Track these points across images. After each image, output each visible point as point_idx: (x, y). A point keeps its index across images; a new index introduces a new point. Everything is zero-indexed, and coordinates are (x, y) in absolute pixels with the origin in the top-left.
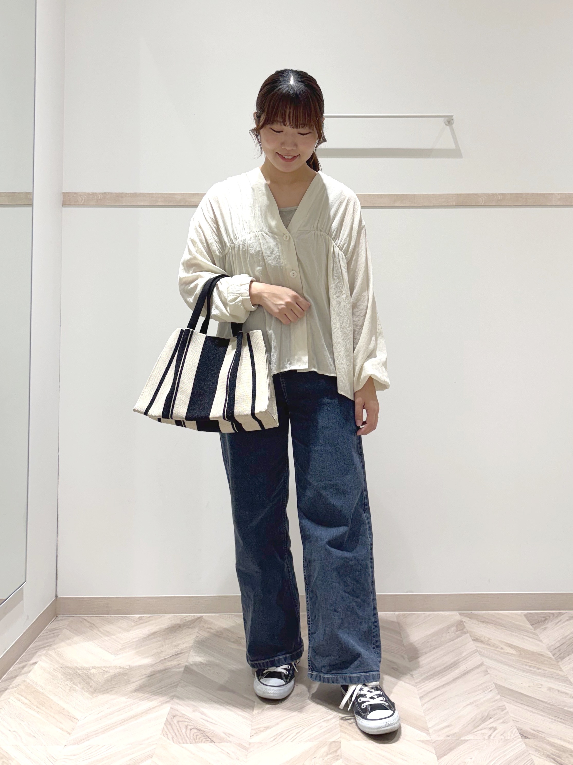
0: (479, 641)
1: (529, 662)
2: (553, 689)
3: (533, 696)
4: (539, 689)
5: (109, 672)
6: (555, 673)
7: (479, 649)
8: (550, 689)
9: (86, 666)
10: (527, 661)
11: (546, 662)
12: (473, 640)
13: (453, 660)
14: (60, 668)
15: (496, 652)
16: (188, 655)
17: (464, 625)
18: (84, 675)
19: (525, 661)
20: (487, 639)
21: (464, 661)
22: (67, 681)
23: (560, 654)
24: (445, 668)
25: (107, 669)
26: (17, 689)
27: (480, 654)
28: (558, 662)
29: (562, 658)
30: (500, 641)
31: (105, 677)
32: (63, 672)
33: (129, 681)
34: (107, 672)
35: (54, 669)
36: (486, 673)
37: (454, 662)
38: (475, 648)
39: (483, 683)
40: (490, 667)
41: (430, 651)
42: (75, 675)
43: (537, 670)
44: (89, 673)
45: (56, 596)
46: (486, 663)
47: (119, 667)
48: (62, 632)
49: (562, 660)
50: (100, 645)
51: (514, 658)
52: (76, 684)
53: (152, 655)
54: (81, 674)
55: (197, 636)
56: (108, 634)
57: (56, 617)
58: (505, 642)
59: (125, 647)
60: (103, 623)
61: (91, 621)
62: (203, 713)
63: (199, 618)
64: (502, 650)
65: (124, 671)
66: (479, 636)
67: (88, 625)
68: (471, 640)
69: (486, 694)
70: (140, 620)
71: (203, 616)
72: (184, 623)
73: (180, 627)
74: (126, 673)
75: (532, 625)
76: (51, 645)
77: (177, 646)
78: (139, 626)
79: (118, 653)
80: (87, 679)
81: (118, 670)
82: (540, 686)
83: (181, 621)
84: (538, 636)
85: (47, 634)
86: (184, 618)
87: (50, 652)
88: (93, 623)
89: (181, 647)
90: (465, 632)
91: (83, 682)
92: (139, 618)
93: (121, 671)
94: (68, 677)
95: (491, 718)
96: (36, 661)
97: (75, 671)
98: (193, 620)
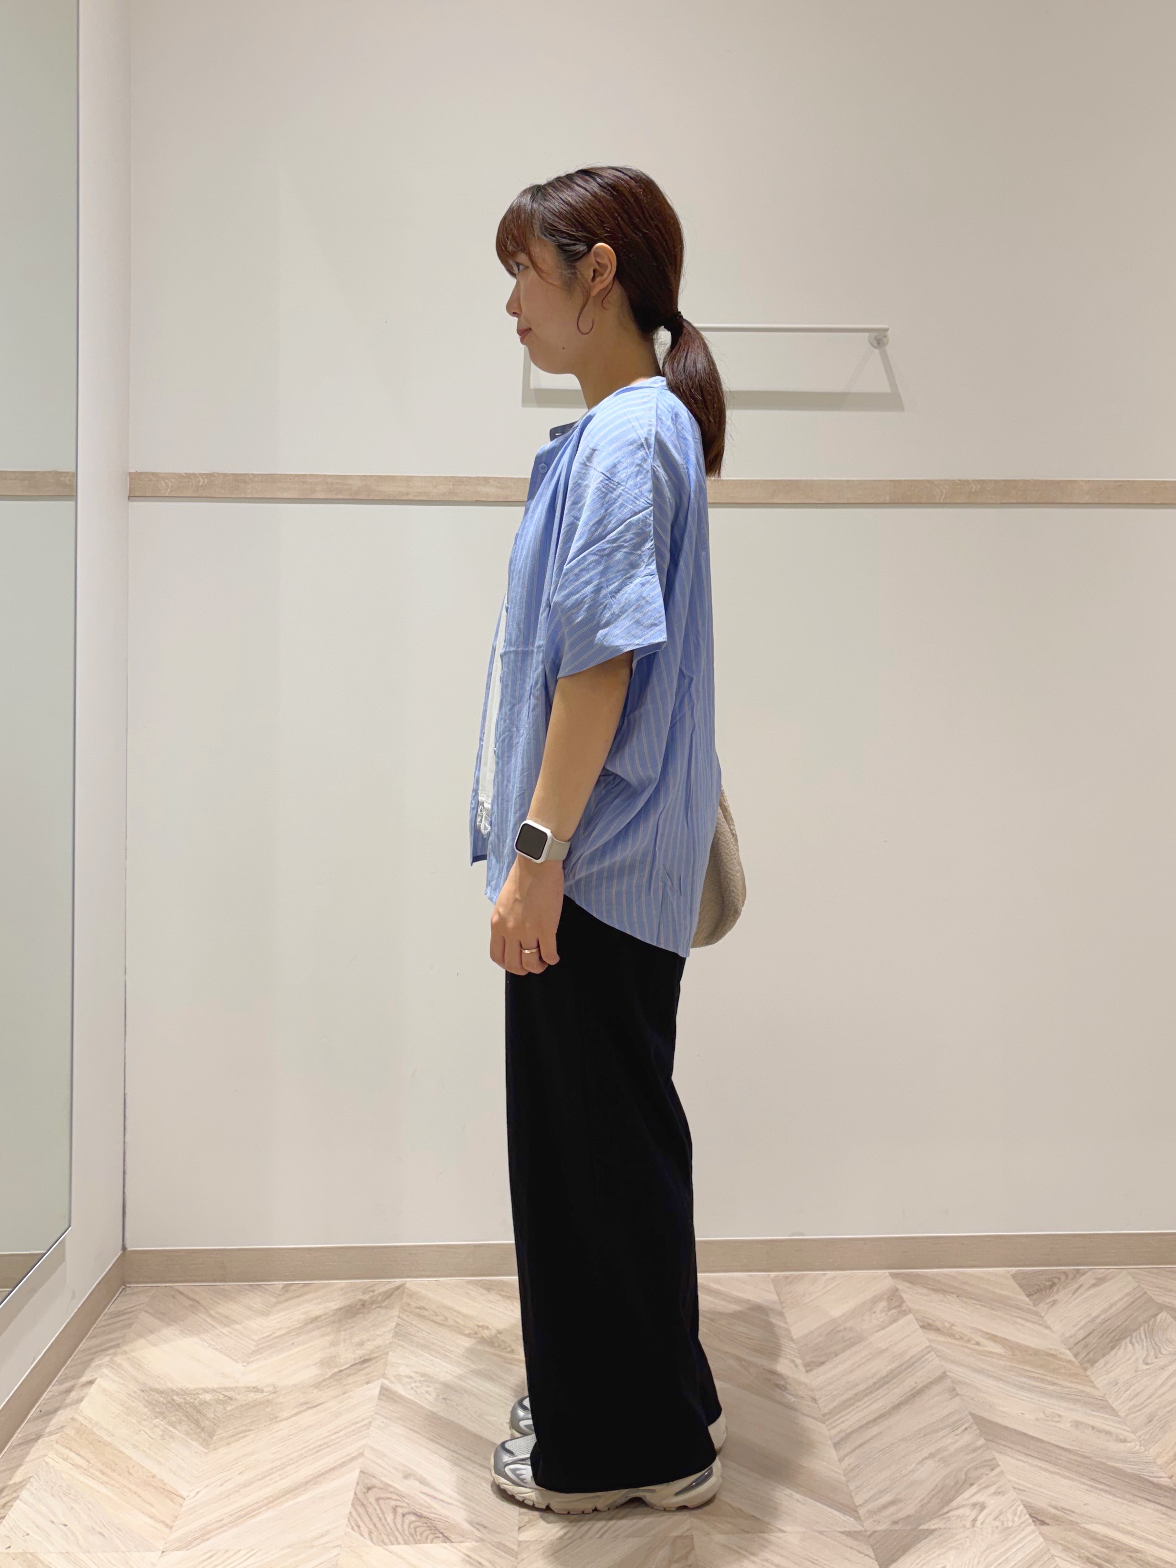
0: (934, 1330)
2: (1081, 1423)
3: (1044, 1439)
4: (1054, 1424)
5: (236, 1399)
6: (1083, 1392)
7: (934, 1345)
8: (1077, 1424)
9: (191, 1387)
10: (1029, 1369)
11: (1063, 1371)
12: (922, 1327)
13: (889, 1368)
14: (139, 1392)
15: (968, 1351)
16: (386, 1364)
17: (901, 1298)
18: (188, 1406)
19: (1023, 1369)
20: (947, 1325)
21: (909, 1370)
22: (157, 1418)
23: (1088, 1353)
24: (875, 1383)
25: (232, 1393)
26: (61, 1435)
27: (938, 1356)
28: (1085, 1369)
29: (1093, 1362)
30: (973, 1328)
31: (229, 1408)
32: (147, 1401)
33: (276, 1417)
34: (231, 1399)
35: (129, 1395)
36: (953, 1392)
37: (892, 1371)
38: (928, 1344)
39: (951, 1414)
40: (960, 1382)
41: (844, 1350)
42: (170, 1405)
43: (1047, 1387)
44: (196, 1402)
45: (124, 1248)
46: (950, 1372)
47: (254, 1388)
48: (137, 1318)
49: (1092, 1365)
50: (213, 1343)
51: (1002, 1363)
52: (172, 1424)
53: (316, 1364)
54: (181, 1402)
55: (398, 1324)
56: (227, 1321)
57: (124, 1289)
58: (981, 1331)
59: (262, 1348)
60: (216, 1300)
61: (192, 1295)
62: (423, 1482)
63: (398, 1288)
64: (977, 1347)
65: (265, 1396)
66: (932, 1320)
67: (188, 1303)
68: (918, 1327)
69: (957, 1435)
70: (287, 1291)
71: (405, 1283)
72: (372, 1297)
73: (363, 1305)
74: (268, 1401)
75: (1028, 1296)
76: (118, 1346)
77: (361, 1344)
78: (286, 1304)
79: (250, 1360)
80: (195, 1414)
81: (252, 1394)
82: (1058, 1419)
83: (364, 1293)
84: (1042, 1317)
85: (110, 1321)
86: (370, 1287)
87: (118, 1359)
88: (197, 1299)
89: (370, 1346)
90: (905, 1311)
91: (186, 1419)
92: (283, 1288)
93: (259, 1396)
94: (157, 1410)
95: (972, 1485)
96: (93, 1378)
97: (169, 1398)
98: (387, 1291)
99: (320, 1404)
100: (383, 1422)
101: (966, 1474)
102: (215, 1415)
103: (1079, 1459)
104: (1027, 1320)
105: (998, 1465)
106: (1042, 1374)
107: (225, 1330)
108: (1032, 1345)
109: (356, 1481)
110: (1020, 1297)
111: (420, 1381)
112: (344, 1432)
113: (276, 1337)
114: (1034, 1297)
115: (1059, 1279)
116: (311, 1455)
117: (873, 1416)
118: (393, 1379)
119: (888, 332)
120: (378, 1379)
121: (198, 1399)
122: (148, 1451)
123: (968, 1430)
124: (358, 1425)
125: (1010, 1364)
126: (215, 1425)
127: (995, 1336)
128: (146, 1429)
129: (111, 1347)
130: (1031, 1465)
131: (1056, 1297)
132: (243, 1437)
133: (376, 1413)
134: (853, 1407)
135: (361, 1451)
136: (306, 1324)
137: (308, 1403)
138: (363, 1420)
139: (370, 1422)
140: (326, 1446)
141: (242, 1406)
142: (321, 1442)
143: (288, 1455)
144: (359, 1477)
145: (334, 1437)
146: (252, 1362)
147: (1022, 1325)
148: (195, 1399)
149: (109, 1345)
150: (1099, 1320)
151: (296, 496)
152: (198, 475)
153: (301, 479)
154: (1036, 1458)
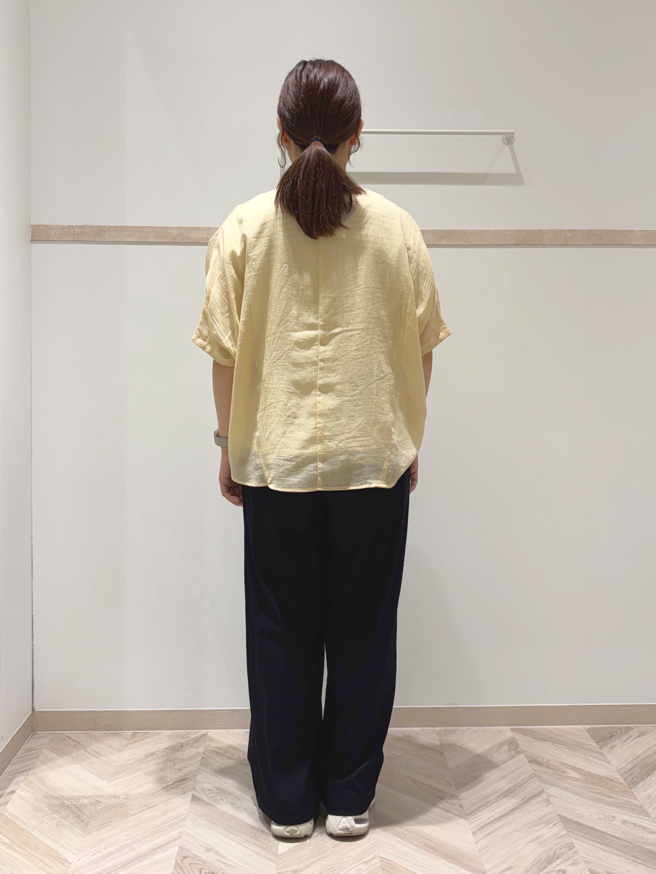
0: (537, 763)
1: (598, 788)
2: (627, 821)
3: (604, 831)
4: (609, 822)
5: (103, 803)
6: (629, 802)
7: (536, 773)
8: (624, 822)
9: (76, 794)
10: (595, 788)
11: (616, 789)
12: (530, 762)
13: (509, 786)
14: (43, 798)
15: (558, 777)
16: (195, 781)
17: (517, 743)
18: (73, 807)
19: (591, 788)
20: (545, 761)
21: (521, 788)
22: (54, 814)
23: (633, 778)
24: (498, 796)
25: (100, 798)
27: (539, 779)
28: (631, 788)
29: (636, 784)
30: (561, 762)
31: (98, 808)
32: (48, 803)
33: (127, 814)
34: (100, 802)
35: (37, 799)
36: (548, 802)
37: (509, 789)
38: (533, 772)
39: (546, 815)
40: (552, 795)
42: (62, 806)
43: (607, 799)
45: (33, 710)
46: (547, 789)
47: (114, 796)
48: (42, 752)
49: (635, 786)
50: (88, 768)
51: (578, 784)
52: (64, 818)
53: (153, 781)
54: (69, 805)
55: (203, 758)
56: (97, 754)
57: (33, 734)
58: (567, 764)
59: (119, 771)
60: (90, 741)
61: (75, 739)
62: (217, 853)
63: (204, 735)
64: (564, 774)
65: (120, 801)
66: (536, 757)
67: (73, 743)
68: (527, 761)
69: (549, 828)
70: (134, 737)
71: (207, 733)
72: (187, 741)
73: (182, 746)
74: (122, 804)
75: (597, 743)
76: (29, 769)
77: (180, 770)
78: (133, 745)
79: (112, 779)
80: (78, 811)
81: (113, 800)
82: (612, 819)
83: (182, 738)
84: (605, 756)
85: (24, 755)
86: (186, 734)
87: (31, 778)
88: (79, 741)
89: (185, 771)
90: (519, 751)
91: (72, 815)
92: (132, 735)
93: (116, 801)
94: (54, 809)
95: (558, 858)
96: (15, 789)
97: (62, 802)
98: (197, 737)
99: (154, 806)
100: (193, 817)
101: (554, 852)
102: (90, 812)
103: (625, 843)
104: (596, 758)
105: (574, 847)
106: (603, 791)
107: (96, 760)
108: (598, 773)
109: (177, 853)
110: (590, 743)
111: (216, 793)
112: (169, 823)
113: (127, 765)
114: (600, 743)
115: (617, 732)
116: (149, 837)
117: (498, 816)
118: (199, 791)
119: (515, 135)
120: (190, 791)
121: (79, 803)
122: (49, 834)
123: (556, 825)
124: (178, 819)
125: (583, 784)
126: (90, 818)
127: (575, 767)
128: (47, 821)
129: (26, 770)
130: (595, 847)
131: (614, 744)
132: (108, 826)
133: (189, 812)
134: (485, 810)
135: (180, 834)
136: (147, 757)
137: (147, 805)
138: (181, 816)
139: (185, 817)
140: (158, 831)
141: (106, 807)
142: (155, 829)
143: (134, 837)
144: (179, 851)
145: (163, 826)
146: (112, 780)
147: (592, 761)
148: (78, 802)
149: (24, 769)
150: (641, 758)
151: (137, 240)
152: (75, 227)
153: (140, 229)
154: (598, 842)
